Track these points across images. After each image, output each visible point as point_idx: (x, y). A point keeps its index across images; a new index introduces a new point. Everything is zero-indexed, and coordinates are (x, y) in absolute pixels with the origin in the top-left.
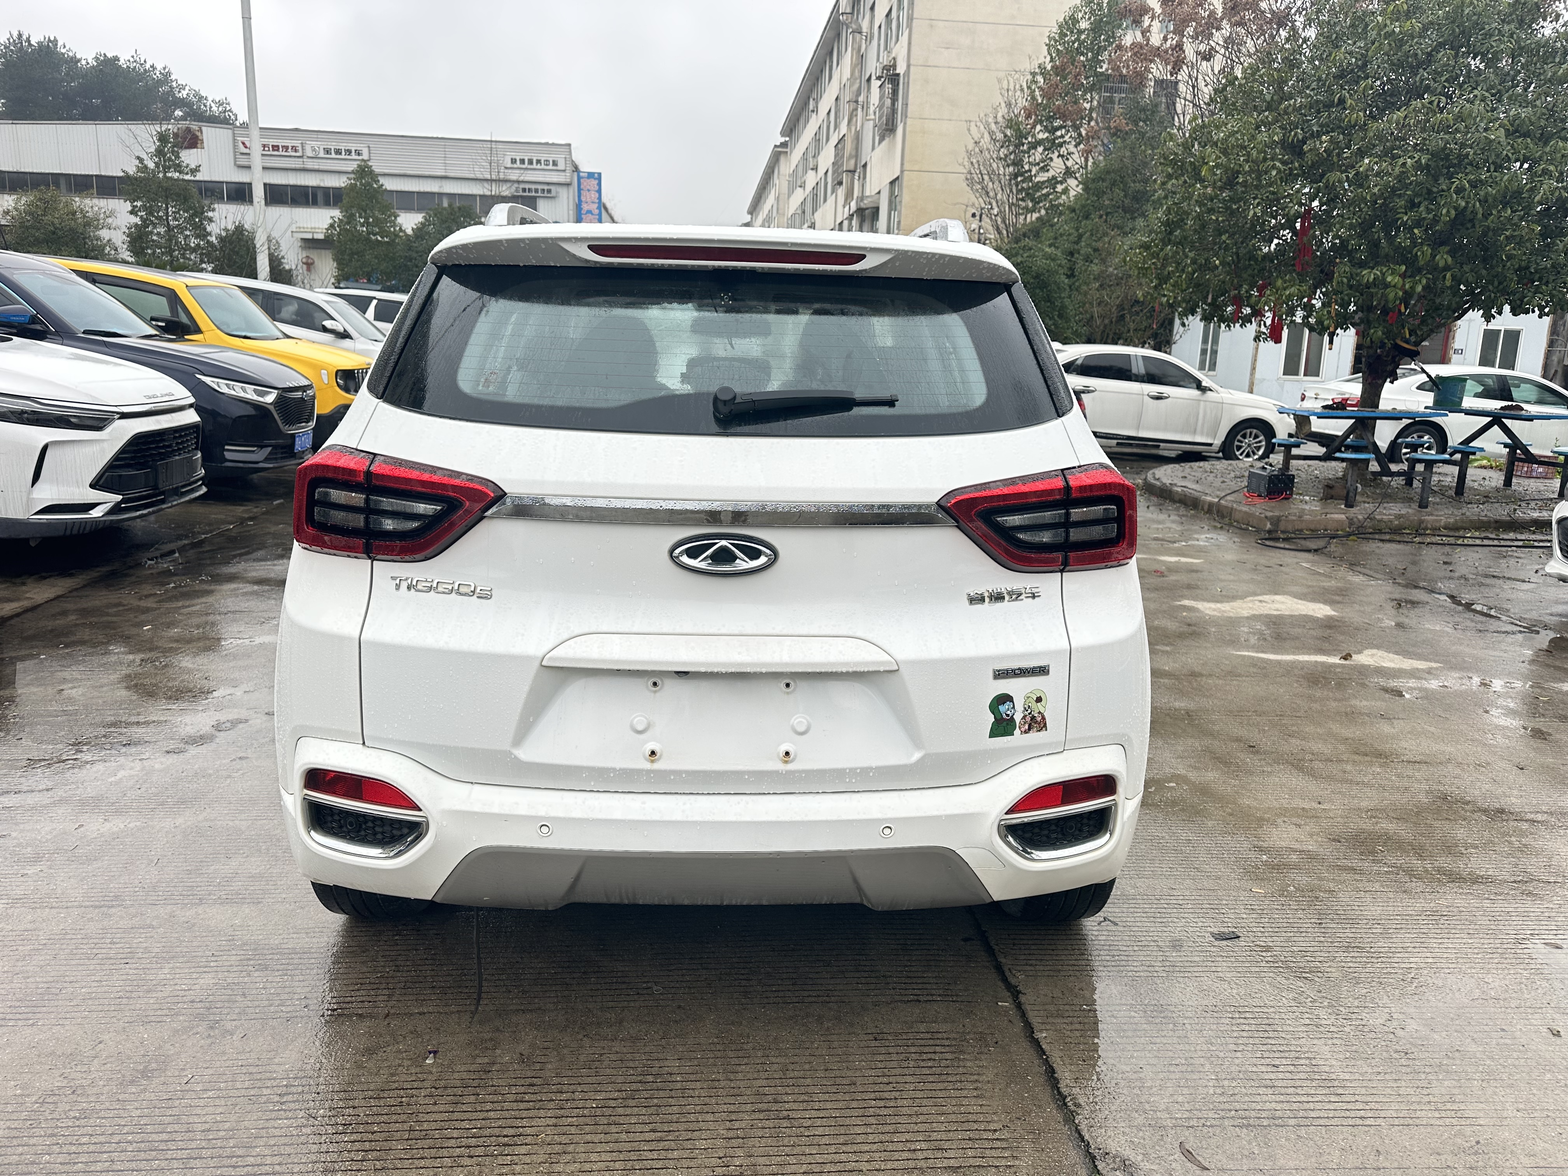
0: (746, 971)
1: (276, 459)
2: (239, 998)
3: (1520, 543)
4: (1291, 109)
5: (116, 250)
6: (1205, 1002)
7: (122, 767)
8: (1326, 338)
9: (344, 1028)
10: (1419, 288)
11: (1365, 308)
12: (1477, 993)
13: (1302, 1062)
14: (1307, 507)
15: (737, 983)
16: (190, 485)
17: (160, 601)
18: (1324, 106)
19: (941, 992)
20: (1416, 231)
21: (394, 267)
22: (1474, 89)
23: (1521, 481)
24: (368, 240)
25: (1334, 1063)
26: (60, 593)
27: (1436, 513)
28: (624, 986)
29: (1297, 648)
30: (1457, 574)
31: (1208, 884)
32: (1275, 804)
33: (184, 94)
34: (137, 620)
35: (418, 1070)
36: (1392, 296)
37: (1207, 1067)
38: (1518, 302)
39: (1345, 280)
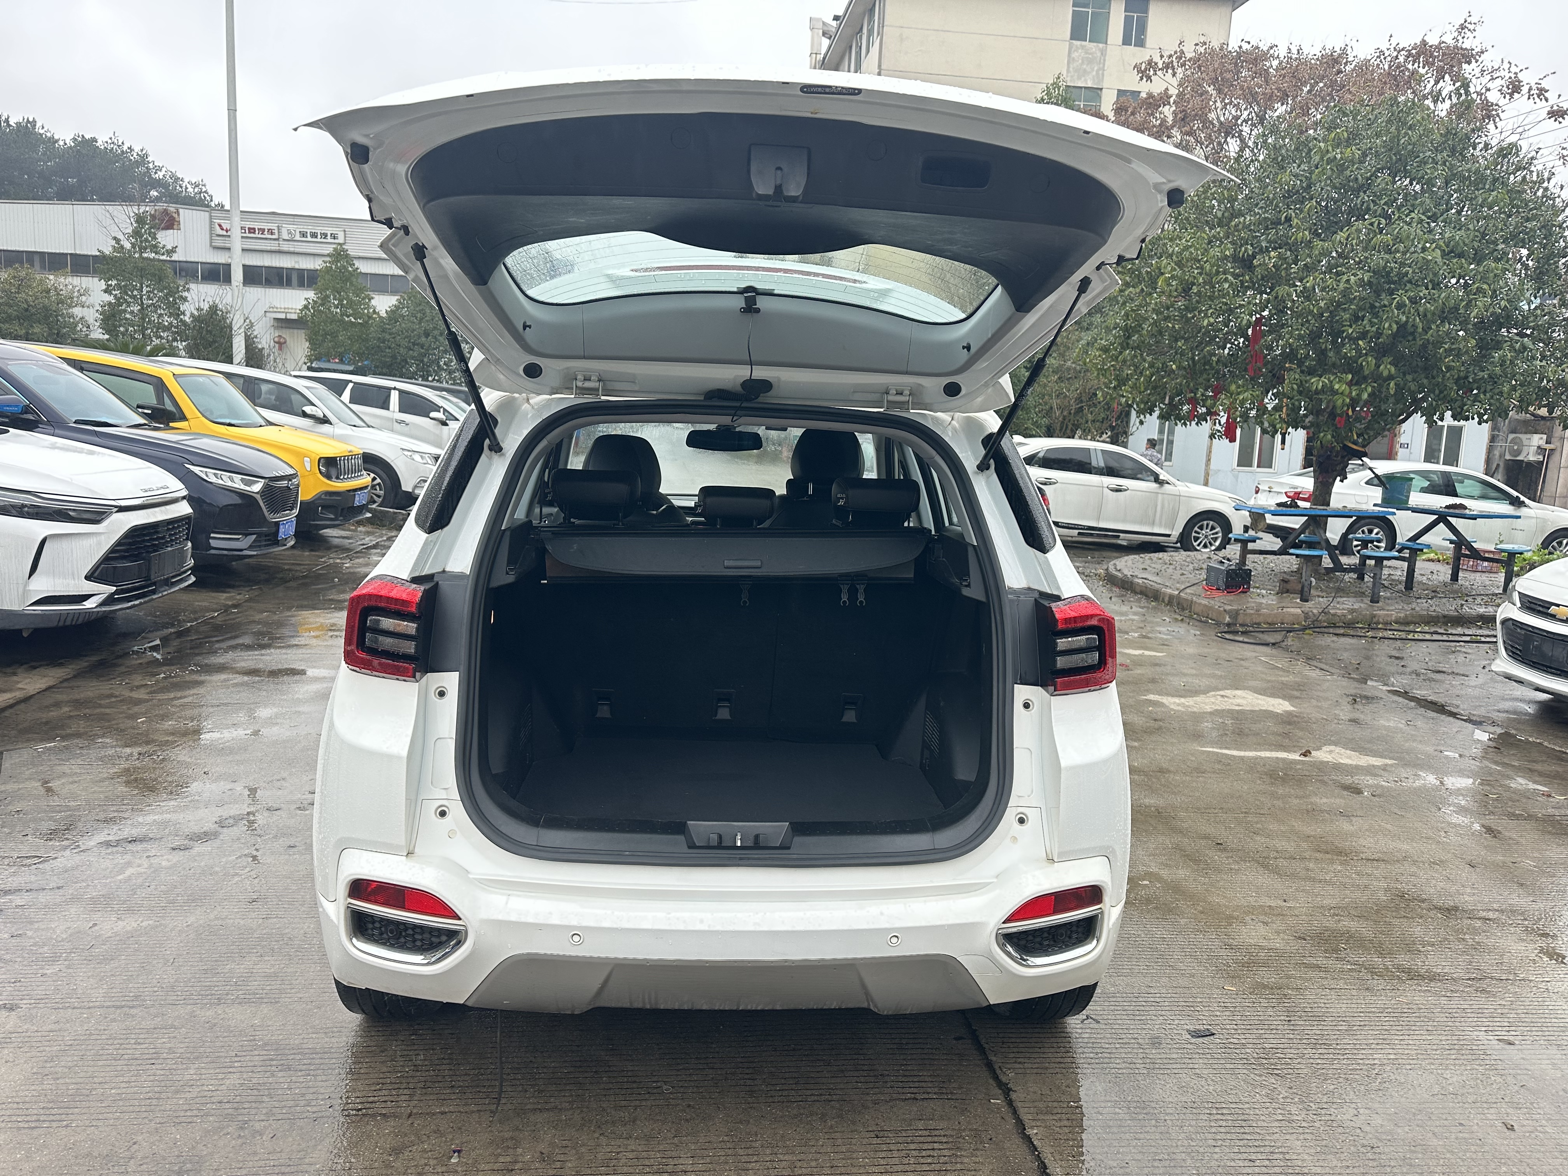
0: (750, 1071)
1: (260, 546)
2: (265, 1099)
3: (1468, 638)
4: (1241, 226)
5: (88, 327)
6: (1184, 1099)
7: (129, 864)
8: (1279, 437)
9: (369, 1127)
10: (1365, 396)
11: (1315, 411)
12: (1436, 1089)
13: (1276, 1156)
14: (1264, 601)
15: (742, 1082)
16: (179, 575)
17: (151, 693)
18: (1272, 223)
19: (936, 1090)
20: (1360, 342)
21: (367, 348)
22: (1411, 212)
23: (1467, 574)
24: (343, 321)
25: (1306, 1157)
26: (51, 683)
27: (1387, 608)
28: (635, 1085)
29: (1259, 744)
30: (1408, 670)
31: (1183, 982)
32: (1243, 902)
33: (160, 175)
34: (130, 712)
35: (444, 1169)
36: (1339, 402)
37: (1189, 1162)
38: (1459, 410)
39: (1295, 386)
